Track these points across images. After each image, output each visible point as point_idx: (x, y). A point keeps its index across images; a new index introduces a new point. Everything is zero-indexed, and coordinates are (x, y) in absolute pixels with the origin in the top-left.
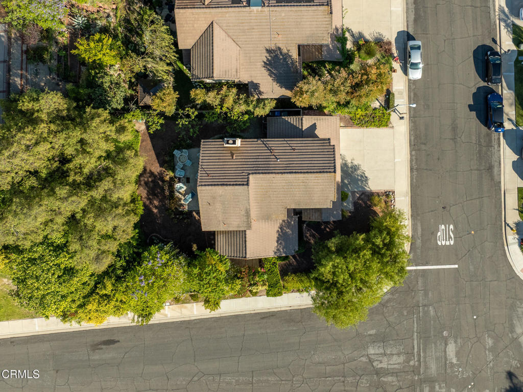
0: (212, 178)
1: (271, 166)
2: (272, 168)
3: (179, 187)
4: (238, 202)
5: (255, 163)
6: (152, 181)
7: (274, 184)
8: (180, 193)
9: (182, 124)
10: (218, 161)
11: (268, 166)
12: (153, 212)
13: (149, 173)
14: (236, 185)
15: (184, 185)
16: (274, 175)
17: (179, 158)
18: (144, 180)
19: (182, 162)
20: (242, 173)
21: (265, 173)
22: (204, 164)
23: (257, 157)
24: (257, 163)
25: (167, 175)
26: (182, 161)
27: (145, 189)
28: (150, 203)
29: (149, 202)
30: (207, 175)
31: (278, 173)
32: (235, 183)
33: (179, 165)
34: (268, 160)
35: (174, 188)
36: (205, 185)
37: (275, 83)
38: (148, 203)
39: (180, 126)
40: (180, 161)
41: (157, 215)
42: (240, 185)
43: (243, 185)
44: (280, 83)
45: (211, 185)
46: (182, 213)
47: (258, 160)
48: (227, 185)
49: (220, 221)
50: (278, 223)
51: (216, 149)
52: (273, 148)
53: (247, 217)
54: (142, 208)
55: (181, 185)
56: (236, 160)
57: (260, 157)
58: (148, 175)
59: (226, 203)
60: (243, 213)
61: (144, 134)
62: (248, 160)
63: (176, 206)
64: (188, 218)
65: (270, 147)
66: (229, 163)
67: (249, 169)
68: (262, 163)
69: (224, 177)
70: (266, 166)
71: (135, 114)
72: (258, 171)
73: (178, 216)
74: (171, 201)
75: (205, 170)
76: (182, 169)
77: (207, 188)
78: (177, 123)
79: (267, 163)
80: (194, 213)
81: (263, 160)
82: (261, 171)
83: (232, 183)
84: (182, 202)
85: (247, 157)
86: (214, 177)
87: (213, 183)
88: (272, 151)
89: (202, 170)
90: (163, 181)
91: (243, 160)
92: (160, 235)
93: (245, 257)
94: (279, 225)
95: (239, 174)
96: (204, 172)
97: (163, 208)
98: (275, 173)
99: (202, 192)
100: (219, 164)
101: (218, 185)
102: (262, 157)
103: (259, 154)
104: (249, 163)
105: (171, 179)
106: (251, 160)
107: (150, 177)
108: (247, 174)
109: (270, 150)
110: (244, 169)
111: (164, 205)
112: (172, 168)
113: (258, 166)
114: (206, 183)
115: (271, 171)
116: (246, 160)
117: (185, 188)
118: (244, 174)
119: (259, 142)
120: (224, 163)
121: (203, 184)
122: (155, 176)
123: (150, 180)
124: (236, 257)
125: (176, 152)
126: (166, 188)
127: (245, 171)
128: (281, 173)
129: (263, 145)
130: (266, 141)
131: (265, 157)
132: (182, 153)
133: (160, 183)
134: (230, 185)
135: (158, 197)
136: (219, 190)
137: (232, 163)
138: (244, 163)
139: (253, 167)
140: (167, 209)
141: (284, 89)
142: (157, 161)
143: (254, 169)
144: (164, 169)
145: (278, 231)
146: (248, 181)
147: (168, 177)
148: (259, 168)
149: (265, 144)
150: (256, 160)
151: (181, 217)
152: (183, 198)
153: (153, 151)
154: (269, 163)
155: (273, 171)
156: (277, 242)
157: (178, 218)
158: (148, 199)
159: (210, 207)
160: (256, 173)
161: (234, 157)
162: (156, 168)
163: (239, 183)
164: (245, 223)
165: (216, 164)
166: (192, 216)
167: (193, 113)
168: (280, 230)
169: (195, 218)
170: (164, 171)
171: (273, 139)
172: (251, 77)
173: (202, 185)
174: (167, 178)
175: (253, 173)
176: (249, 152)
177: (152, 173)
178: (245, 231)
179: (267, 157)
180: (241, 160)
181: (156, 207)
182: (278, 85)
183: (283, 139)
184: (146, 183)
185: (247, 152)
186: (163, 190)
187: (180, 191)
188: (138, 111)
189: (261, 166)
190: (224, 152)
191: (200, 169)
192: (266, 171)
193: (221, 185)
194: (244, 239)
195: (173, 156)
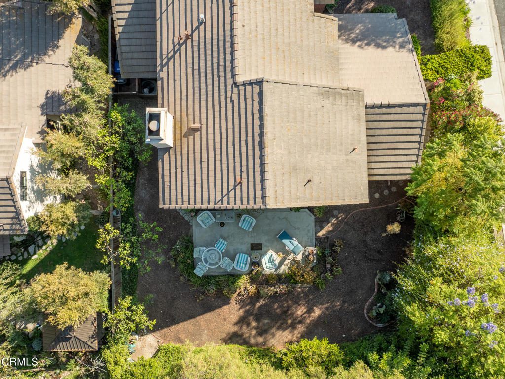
0: (244, 175)
1: (215, 37)
2: (221, 33)
3: (269, 265)
4: (302, 111)
5: (209, 76)
6: (257, 320)
7: (260, 29)
8: (281, 263)
9: (132, 255)
10: (204, 165)
11: (215, 42)
12: (319, 317)
13: (241, 327)
14: (261, 111)
15: (265, 253)
16: (237, 25)
17: (211, 264)
18: (255, 337)
19: (220, 259)
20: (232, 101)
21: (232, 44)
22: (212, 198)
23: (196, 72)
24: (209, 70)
25: (245, 289)
26: (216, 260)
27: (273, 335)
28: (300, 322)
29: (300, 326)
30: (238, 188)
31: (232, 15)
32: (257, 115)
33: (226, 265)
34: (202, 45)
35: (271, 274)
36: (263, 189)
37: (47, 59)
38: (301, 328)
39: (135, 260)
40: (217, 263)
41: (327, 309)
42: (261, 103)
43: (261, 94)
44: (46, 49)
45: (263, 172)
46: (322, 258)
47: (202, 69)
48: (262, 135)
49: (347, 161)
50: (343, 46)
51: (179, 171)
52: (176, 41)
53: (338, 98)
54: (316, 341)
55: (265, 260)
56: (204, 122)
57: (196, 66)
58: (244, 327)
59: (305, 141)
60: (327, 103)
61: (164, 337)
62: (203, 92)
63: (308, 269)
64: (333, 245)
65: (174, 47)
66: (211, 136)
67: (222, 86)
68: (209, 58)
69: (243, 143)
70: (215, 48)
71: (112, 360)
72: (229, 64)
73: (329, 266)
74: (298, 279)
75: (225, 192)
76: (233, 260)
77: (268, 184)
78: (128, 268)
79: (208, 47)
80: (320, 234)
81: (202, 57)
82: (228, 57)
83: (257, 123)
84: (299, 257)
85: (197, 96)
86: (244, 169)
87: (258, 169)
88: (181, 42)
89: (226, 199)
90: (258, 296)
91: (203, 103)
92: (366, 300)
93: (424, 105)
94: (348, 46)
95: (236, 109)
96: (232, 194)
97: (313, 296)
98: (232, 22)
99: (279, 197)
100: (211, 161)
101: (262, 157)
102: (196, 60)
103: (190, 70)
104: (210, 88)
105: (253, 281)
106: (203, 86)
107: (248, 324)
108: (235, 90)
109: (180, 46)
110: (223, 97)
111: (306, 295)
112: (232, 279)
113: (215, 66)
114: (259, 186)
115: (228, 33)
116: (203, 98)
117: (271, 252)
118: (235, 97)
119: (163, 75)
120: (211, 148)
121: (259, 194)
122: (248, 314)
123: (254, 324)
124: (422, 128)
125: (200, 271)
126: (271, 290)
127: (229, 94)
128: (231, 8)
129: (171, 63)
130: (162, 60)
131: (196, 54)
132: (201, 260)
133: (262, 302)
134: (261, 127)
135: (289, 308)
136: (274, 153)
137: (211, 130)
138: (210, 100)
139: (219, 77)
140: (315, 287)
141: (61, 42)
142: (217, 311)
143: (222, 74)
144: (235, 295)
145: (359, 46)
146: (251, 84)
147: (249, 287)
148: (222, 62)
149: (169, 60)
150: (203, 74)
151: (331, 259)
152: (292, 256)
153: (198, 318)
154: (208, 41)
155: (228, 27)
156: (384, 48)
157: (332, 266)
158: (293, 326)
159: (316, 180)
160: (233, 68)
161: (197, 125)
162: (231, 312)
163: (256, 104)
164: (350, 101)
165: (211, 167)
166: (326, 238)
167: (108, 233)
168: (358, 43)
169: (329, 232)
170: (239, 295)
171: (158, 44)
172: (30, 107)
173: (263, 197)
174: (252, 289)
175: (233, 76)
176: (184, 93)
177: (242, 321)
178: (367, 107)
179: (196, 49)
180: (203, 110)
181: (310, 311)
182: (50, 53)
183: (158, 22)
184: (262, 332)
185: (184, 99)
186: (275, 297)
187: (277, 263)
188: (106, 353)
189: (215, 60)
190: (185, 151)
191: (225, 204)
192: (228, 45)
193: (262, 148)
194: (384, 110)
195: (207, 279)
